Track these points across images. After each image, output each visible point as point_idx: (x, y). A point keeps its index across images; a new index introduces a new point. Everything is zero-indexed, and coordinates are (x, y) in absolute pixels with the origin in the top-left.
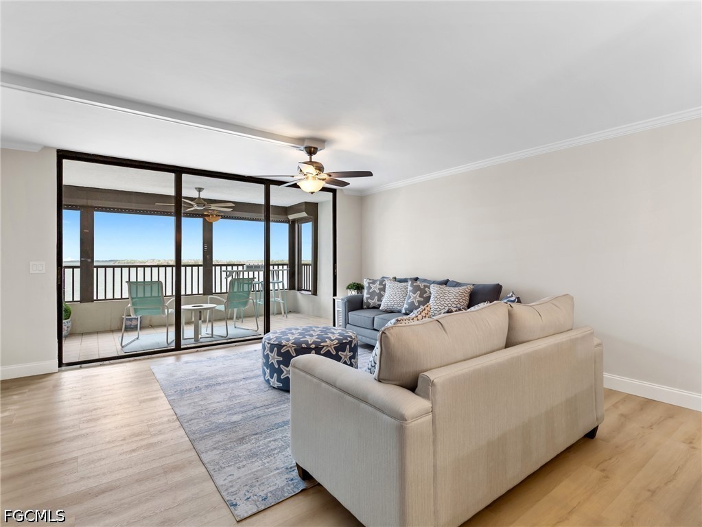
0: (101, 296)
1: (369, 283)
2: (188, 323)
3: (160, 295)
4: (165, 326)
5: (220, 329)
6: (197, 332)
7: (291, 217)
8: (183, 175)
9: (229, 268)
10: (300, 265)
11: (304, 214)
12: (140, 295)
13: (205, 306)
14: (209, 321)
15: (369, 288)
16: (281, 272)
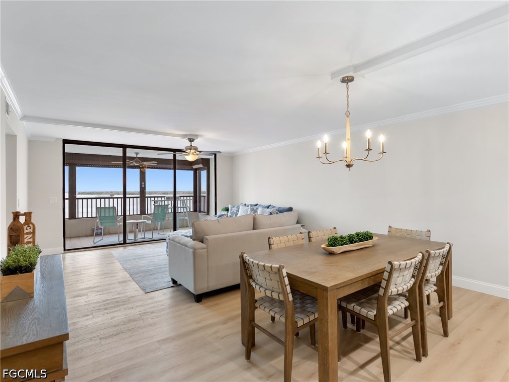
0: (80, 216)
1: (231, 207)
2: (131, 232)
3: (115, 215)
4: (117, 233)
5: (148, 235)
6: (135, 236)
7: (195, 167)
8: (127, 149)
9: (156, 199)
10: (200, 196)
11: (201, 166)
12: (103, 215)
13: (140, 221)
14: (143, 231)
15: (231, 210)
16: (188, 201)
